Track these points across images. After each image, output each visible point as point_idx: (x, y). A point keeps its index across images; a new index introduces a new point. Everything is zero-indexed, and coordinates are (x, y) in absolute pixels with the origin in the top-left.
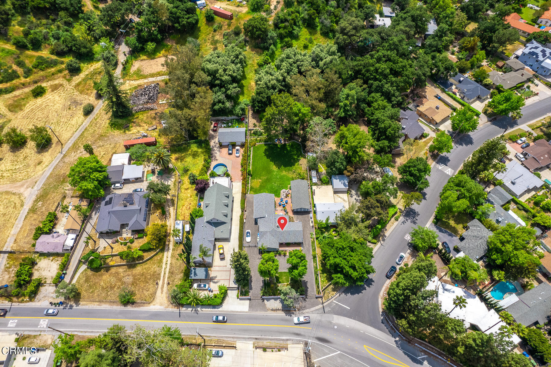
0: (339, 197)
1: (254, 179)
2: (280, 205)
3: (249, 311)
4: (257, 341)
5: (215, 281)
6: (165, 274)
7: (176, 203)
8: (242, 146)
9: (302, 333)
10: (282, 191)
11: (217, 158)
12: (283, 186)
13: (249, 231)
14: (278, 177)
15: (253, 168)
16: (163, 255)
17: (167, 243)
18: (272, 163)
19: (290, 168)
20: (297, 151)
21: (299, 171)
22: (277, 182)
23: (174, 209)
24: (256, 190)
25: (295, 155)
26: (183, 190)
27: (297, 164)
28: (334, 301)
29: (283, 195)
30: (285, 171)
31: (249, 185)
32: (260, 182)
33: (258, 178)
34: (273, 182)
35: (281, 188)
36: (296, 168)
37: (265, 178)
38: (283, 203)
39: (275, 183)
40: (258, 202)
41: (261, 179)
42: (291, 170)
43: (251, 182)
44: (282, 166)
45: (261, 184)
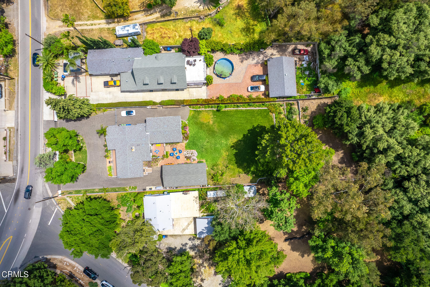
0: (189, 224)
1: (214, 115)
2: (173, 149)
3: (44, 120)
4: (16, 131)
5: (75, 82)
6: (81, 25)
7: (166, 18)
8: (266, 94)
9: (23, 175)
11: (245, 62)
12: (204, 153)
14: (218, 146)
15: (231, 111)
16: (102, 19)
17: (116, 20)
18: (241, 137)
19: (234, 162)
20: (262, 171)
21: (228, 173)
22: (209, 144)
23: (157, 18)
24: (196, 118)
25: (257, 169)
26: (189, 24)
27: (241, 170)
28: (56, 209)
29: (188, 154)
30: (227, 154)
31: (203, 109)
32: (209, 122)
33: (216, 119)
34: (209, 139)
35: (199, 151)
36: (234, 169)
37: (216, 129)
38: (176, 154)
39: (208, 142)
40: (168, 122)
41: (213, 123)
42: (229, 163)
43: (209, 110)
44: (236, 150)
45: (205, 124)
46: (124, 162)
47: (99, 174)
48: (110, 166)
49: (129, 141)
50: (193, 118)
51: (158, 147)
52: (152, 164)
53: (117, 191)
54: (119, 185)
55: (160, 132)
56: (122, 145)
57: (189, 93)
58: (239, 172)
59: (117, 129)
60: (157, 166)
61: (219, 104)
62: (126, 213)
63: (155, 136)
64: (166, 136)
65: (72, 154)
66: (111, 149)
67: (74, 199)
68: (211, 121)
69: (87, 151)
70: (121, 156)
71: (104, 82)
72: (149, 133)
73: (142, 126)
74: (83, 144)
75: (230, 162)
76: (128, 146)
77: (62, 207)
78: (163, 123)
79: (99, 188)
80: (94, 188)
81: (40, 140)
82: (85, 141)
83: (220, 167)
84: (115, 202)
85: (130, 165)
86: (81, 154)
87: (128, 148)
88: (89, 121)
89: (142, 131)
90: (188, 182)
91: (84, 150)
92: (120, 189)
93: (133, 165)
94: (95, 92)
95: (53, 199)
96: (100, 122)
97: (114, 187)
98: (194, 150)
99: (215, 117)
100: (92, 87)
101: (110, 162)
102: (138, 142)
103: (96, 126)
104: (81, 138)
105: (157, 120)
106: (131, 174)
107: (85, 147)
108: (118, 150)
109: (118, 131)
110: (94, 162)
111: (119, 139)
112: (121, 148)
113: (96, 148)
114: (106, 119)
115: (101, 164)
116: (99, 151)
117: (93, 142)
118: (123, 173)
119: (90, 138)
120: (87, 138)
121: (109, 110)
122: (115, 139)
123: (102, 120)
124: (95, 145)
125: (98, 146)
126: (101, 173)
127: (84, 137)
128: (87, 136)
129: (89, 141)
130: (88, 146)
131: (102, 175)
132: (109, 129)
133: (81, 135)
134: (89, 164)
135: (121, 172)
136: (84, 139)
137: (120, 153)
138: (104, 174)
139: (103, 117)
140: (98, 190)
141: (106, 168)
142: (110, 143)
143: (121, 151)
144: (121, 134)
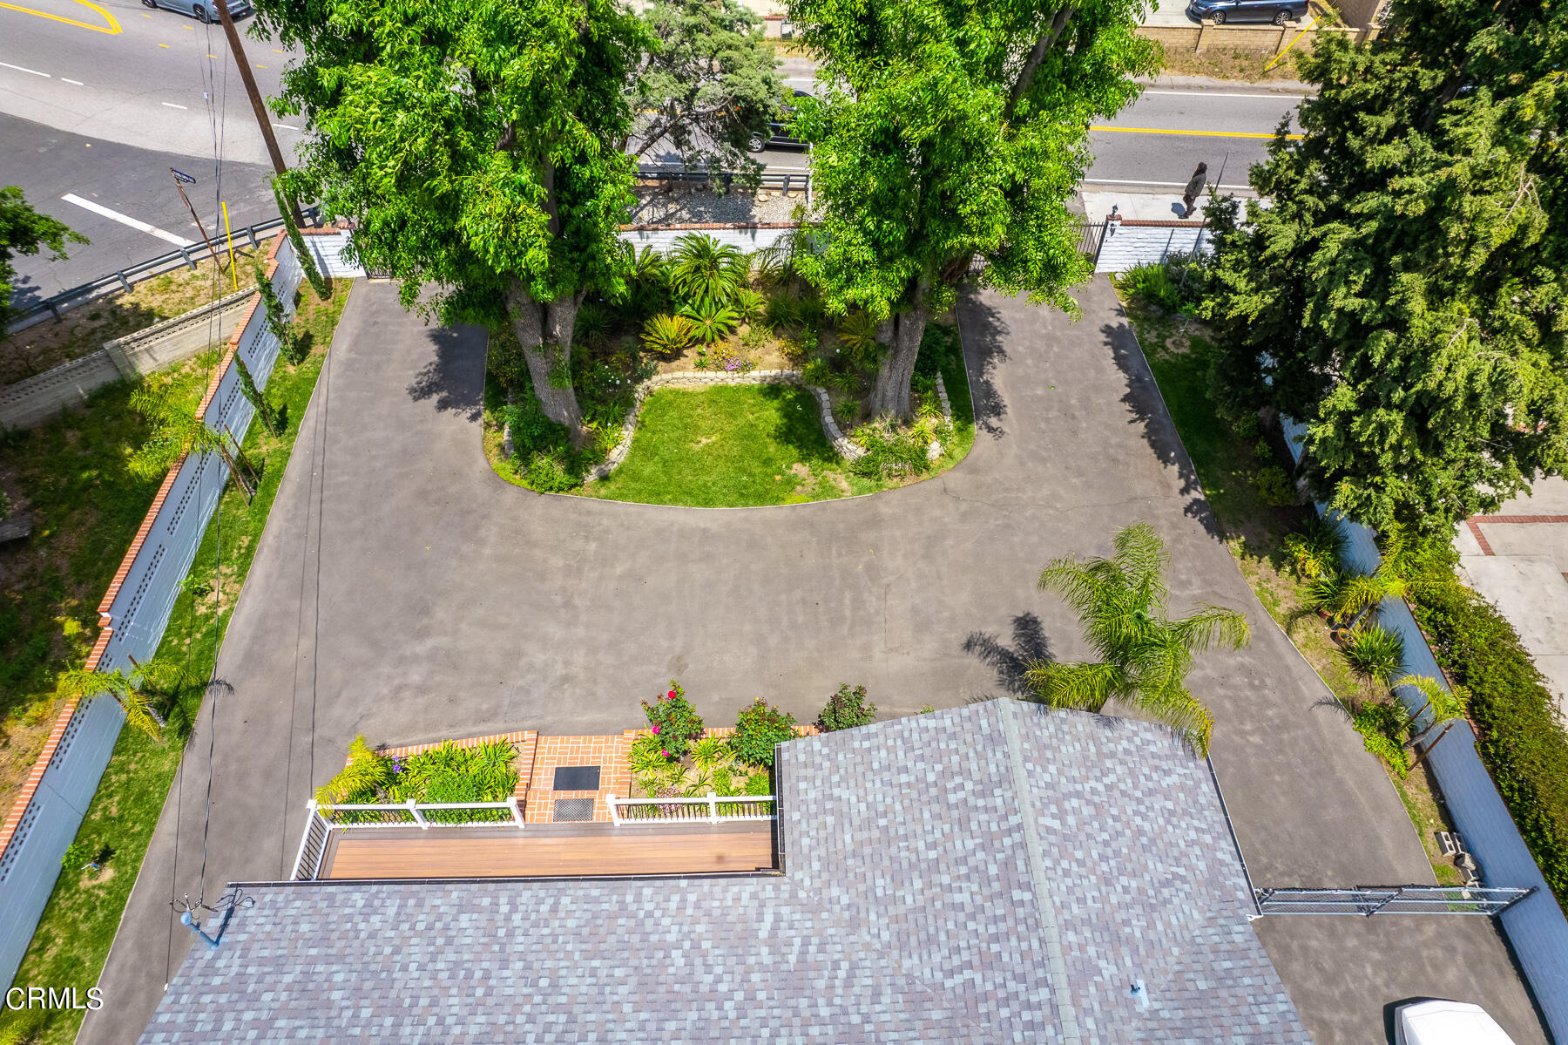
47: (423, 633)
59: (1185, 911)
65: (746, 369)
66: (800, 791)
69: (768, 511)
74: (866, 469)
79: (235, 625)
80: (261, 567)
82: (897, 494)
91: (788, 482)
101: (577, 778)
104: (935, 450)
107: (827, 490)
108: (774, 929)
109: (1151, 925)
110: (619, 571)
111: (1009, 953)
112: (821, 984)
113: (804, 601)
114: (1256, 739)
115: (567, 663)
116: (773, 641)
117: (891, 578)
118: (256, 1023)
119: (950, 542)
120: (937, 513)
121: (1403, 795)
122: (993, 870)
123: (1221, 691)
124: (848, 595)
125: (845, 630)
126: (432, 657)
127: (951, 485)
128: (965, 517)
129: (898, 533)
130: (841, 526)
131: (402, 660)
132: (1167, 773)
133: (975, 453)
134: (605, 521)
135: (313, 961)
136: (926, 484)
137: (708, 969)
138: (407, 694)
139: (1267, 703)
140: (220, 611)
141: (501, 725)
142: (904, 778)
143: (750, 997)
144: (1130, 1005)
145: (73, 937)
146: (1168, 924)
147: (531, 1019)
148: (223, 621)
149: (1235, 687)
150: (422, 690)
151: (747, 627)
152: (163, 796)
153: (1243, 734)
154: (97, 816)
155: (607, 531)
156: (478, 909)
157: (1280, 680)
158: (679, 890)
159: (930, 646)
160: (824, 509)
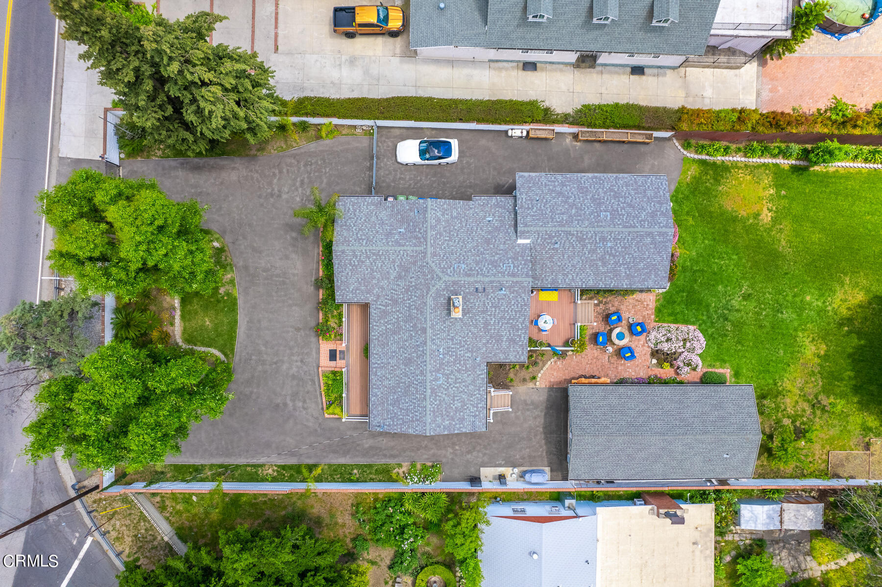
1: (778, 186)
2: (607, 318)
3: (61, 159)
10: (692, 330)
12: (729, 342)
13: (454, 157)
14: (787, 315)
15: (848, 176)
19: (842, 387)
21: (820, 432)
22: (751, 305)
24: (707, 194)
28: (89, 540)
29: (668, 340)
30: (822, 353)
31: (739, 158)
32: (757, 215)
33: (785, 202)
34: (752, 286)
35: (710, 331)
36: (844, 416)
37: (783, 243)
38: (621, 336)
39: (747, 297)
40: (615, 197)
41: (775, 220)
42: (827, 391)
43: (759, 166)
44: (859, 339)
45: (743, 220)
46: (408, 362)
47: (285, 405)
48: (334, 373)
49: (438, 271)
50: (693, 193)
51: (548, 302)
52: (511, 375)
53: (358, 481)
54: (366, 453)
55: (581, 240)
56: (402, 283)
57: (686, 86)
58: (867, 429)
59: (383, 215)
60: (531, 385)
61: (822, 138)
62: (387, 574)
63: (551, 257)
64: (602, 259)
65: (174, 308)
66: (349, 297)
67: (167, 503)
68: (765, 211)
69: (240, 302)
70: (395, 333)
71: (336, 10)
72: (528, 241)
73: (497, 205)
74: (224, 269)
75: (830, 384)
76: (433, 290)
77: (114, 534)
78: (593, 199)
79: (281, 462)
80: (258, 460)
81: (38, 243)
83: (789, 402)
84: (344, 525)
85: (436, 379)
86: (212, 313)
87: (430, 301)
88: (256, 175)
89: (497, 229)
90: (674, 464)
91: (228, 294)
92: (369, 473)
93: (447, 376)
94: (289, 53)
95: (77, 503)
96: (302, 182)
97: (342, 461)
98: (691, 327)
99: (785, 197)
100: (280, 32)
101: (333, 355)
102: (480, 278)
103: (284, 196)
104: (216, 244)
105: (563, 185)
106: (439, 420)
107: (231, 282)
108: (383, 305)
109: (387, 224)
110: (263, 349)
111: (392, 257)
112: (396, 296)
113: (276, 292)
114: (328, 170)
115: (297, 361)
116: (290, 302)
117: (269, 265)
118: (401, 412)
119: (255, 245)
120: (243, 247)
121: (345, 135)
122: (374, 257)
123: (312, 175)
124: (274, 279)
125: (288, 281)
126: (293, 401)
127: (231, 241)
128: (245, 238)
129: (250, 261)
130: (247, 279)
131: (295, 409)
132: (349, 209)
133: (217, 231)
134: (244, 354)
135: (388, 404)
136: (230, 249)
137: (391, 320)
138: (306, 406)
139: (316, 162)
140: (275, 468)
141: (316, 378)
142: (350, 274)
143: (398, 311)
144: (403, 234)
145: (371, 473)
146: (386, 220)
147: (401, 356)
148: (279, 466)
149: (311, 170)
150: (304, 402)
151: (286, 309)
152: (335, 465)
153: (326, 173)
154: (340, 480)
155: (248, 353)
156: (376, 371)
157: (310, 156)
158: (372, 327)
159: (293, 256)
160: (240, 284)
